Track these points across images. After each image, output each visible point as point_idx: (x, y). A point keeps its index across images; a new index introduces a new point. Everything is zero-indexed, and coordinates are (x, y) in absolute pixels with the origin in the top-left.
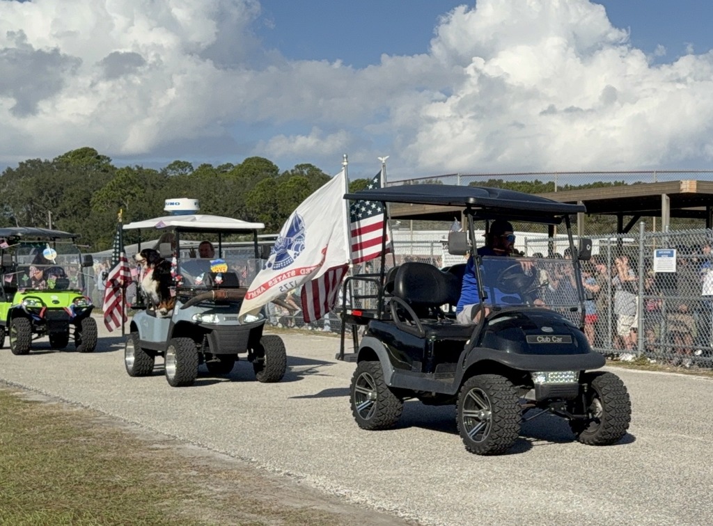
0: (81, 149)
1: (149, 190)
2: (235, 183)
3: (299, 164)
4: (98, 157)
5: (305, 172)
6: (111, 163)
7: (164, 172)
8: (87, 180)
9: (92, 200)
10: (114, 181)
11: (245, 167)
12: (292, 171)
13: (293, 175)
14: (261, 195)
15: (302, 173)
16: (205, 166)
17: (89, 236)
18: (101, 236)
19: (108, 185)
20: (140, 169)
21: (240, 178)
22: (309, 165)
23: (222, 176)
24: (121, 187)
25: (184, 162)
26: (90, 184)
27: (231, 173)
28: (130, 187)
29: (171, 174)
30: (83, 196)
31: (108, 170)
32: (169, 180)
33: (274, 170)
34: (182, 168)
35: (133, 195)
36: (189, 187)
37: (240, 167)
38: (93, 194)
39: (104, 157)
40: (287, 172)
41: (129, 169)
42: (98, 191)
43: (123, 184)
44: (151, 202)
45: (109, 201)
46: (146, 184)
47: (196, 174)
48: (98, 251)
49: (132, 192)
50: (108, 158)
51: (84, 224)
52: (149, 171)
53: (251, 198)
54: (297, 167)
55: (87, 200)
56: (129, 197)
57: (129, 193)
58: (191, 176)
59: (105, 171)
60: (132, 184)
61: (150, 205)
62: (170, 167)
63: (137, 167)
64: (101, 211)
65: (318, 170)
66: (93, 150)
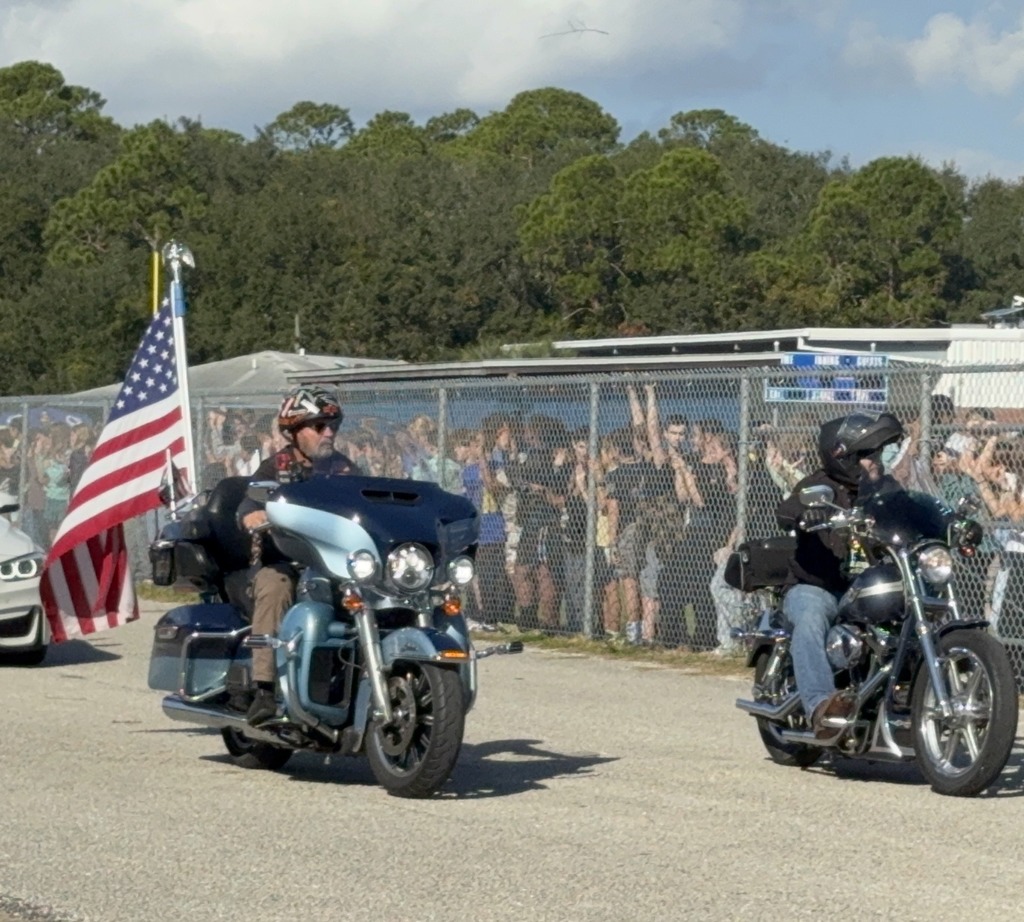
0: (19, 67)
1: (222, 195)
2: (483, 173)
3: (686, 110)
4: (66, 93)
5: (705, 134)
6: (104, 113)
7: (265, 139)
8: (32, 165)
9: (50, 225)
10: (118, 167)
11: (513, 120)
12: (663, 133)
13: (669, 146)
14: (571, 211)
15: (696, 139)
16: (388, 119)
17: (43, 342)
18: (77, 341)
19: (97, 179)
20: (193, 128)
21: (502, 160)
22: (718, 115)
23: (447, 151)
24: (136, 185)
25: (327, 108)
26: (42, 176)
27: (470, 140)
28: (165, 186)
29: (287, 143)
30: (25, 212)
31: (95, 133)
32: (281, 163)
33: (603, 129)
34: (319, 126)
35: (172, 211)
36: (345, 188)
37: (500, 120)
38: (53, 208)
39: (84, 93)
40: (644, 136)
41: (160, 128)
42: (67, 200)
43: (144, 174)
44: (226, 235)
45: (100, 230)
46: (211, 177)
47: (360, 144)
48: (66, 389)
49: (171, 201)
50: (95, 96)
51: (26, 302)
52: (219, 136)
53: (539, 219)
54: (680, 119)
55: (33, 229)
56: (160, 217)
57: (160, 205)
58: (345, 153)
59: (84, 136)
60: (169, 176)
61: (226, 241)
62: (283, 121)
63: (185, 121)
64: (78, 263)
65: (746, 130)
66: (49, 69)
